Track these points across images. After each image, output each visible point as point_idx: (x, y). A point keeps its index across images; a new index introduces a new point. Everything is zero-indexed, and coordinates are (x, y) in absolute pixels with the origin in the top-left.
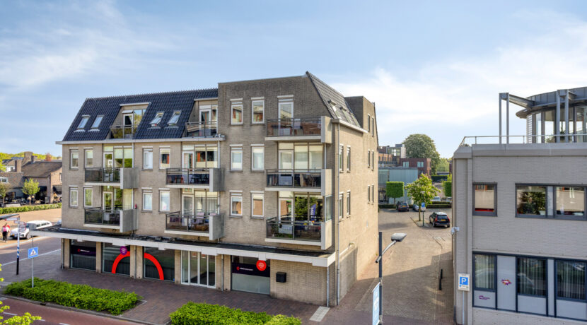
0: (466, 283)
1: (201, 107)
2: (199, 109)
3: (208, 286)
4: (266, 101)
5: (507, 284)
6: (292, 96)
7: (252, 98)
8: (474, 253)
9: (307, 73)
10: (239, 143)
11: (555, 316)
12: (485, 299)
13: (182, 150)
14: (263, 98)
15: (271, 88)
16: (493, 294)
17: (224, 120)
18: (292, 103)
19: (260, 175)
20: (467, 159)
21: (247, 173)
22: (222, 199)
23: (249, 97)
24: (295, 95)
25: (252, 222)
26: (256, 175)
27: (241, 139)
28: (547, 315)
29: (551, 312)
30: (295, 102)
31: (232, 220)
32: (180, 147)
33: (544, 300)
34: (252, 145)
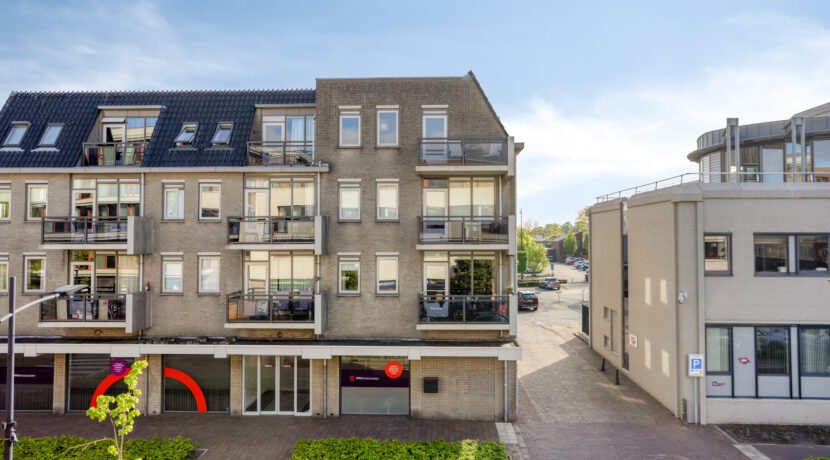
0: (699, 367)
1: (265, 119)
2: (261, 122)
3: (296, 413)
4: (401, 112)
5: (745, 363)
6: (446, 106)
7: (378, 107)
8: (708, 326)
9: (471, 73)
10: (355, 177)
11: (800, 398)
12: (719, 385)
13: (244, 188)
14: (397, 106)
15: (410, 93)
16: (729, 377)
17: (327, 138)
18: (445, 118)
19: (392, 226)
20: (696, 202)
21: (369, 225)
22: (324, 267)
23: (372, 105)
24: (451, 105)
25: (378, 303)
26: (385, 228)
27: (359, 171)
28: (791, 397)
29: (796, 393)
30: (450, 117)
31: (342, 300)
32: (242, 182)
33: (787, 378)
34: (378, 180)
